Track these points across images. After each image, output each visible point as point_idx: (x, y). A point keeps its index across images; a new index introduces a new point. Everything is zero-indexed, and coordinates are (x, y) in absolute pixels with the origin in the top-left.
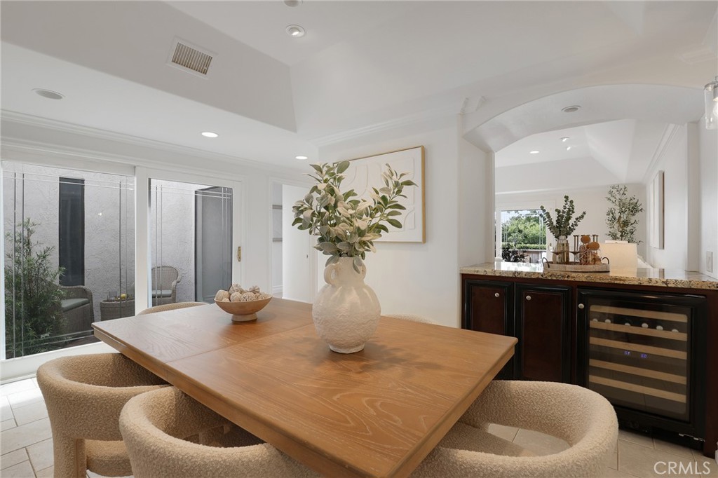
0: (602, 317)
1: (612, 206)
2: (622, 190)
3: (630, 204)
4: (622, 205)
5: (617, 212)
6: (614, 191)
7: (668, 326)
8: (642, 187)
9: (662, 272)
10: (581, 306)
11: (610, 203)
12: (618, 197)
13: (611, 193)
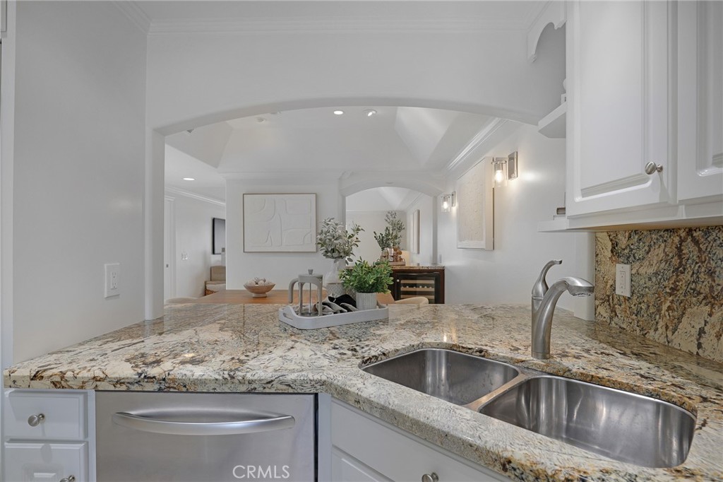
0: (405, 285)
1: (388, 225)
2: (393, 214)
3: (398, 224)
4: (393, 224)
5: (391, 229)
6: (389, 215)
7: (428, 286)
8: (404, 213)
9: (419, 264)
10: (398, 281)
11: (387, 223)
12: (391, 219)
13: (387, 216)
